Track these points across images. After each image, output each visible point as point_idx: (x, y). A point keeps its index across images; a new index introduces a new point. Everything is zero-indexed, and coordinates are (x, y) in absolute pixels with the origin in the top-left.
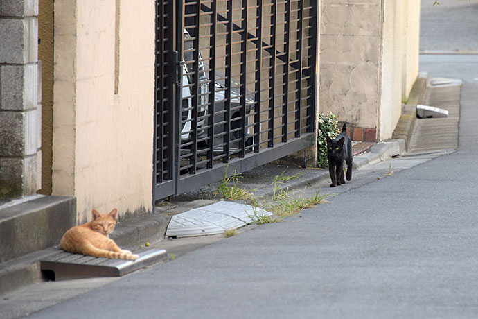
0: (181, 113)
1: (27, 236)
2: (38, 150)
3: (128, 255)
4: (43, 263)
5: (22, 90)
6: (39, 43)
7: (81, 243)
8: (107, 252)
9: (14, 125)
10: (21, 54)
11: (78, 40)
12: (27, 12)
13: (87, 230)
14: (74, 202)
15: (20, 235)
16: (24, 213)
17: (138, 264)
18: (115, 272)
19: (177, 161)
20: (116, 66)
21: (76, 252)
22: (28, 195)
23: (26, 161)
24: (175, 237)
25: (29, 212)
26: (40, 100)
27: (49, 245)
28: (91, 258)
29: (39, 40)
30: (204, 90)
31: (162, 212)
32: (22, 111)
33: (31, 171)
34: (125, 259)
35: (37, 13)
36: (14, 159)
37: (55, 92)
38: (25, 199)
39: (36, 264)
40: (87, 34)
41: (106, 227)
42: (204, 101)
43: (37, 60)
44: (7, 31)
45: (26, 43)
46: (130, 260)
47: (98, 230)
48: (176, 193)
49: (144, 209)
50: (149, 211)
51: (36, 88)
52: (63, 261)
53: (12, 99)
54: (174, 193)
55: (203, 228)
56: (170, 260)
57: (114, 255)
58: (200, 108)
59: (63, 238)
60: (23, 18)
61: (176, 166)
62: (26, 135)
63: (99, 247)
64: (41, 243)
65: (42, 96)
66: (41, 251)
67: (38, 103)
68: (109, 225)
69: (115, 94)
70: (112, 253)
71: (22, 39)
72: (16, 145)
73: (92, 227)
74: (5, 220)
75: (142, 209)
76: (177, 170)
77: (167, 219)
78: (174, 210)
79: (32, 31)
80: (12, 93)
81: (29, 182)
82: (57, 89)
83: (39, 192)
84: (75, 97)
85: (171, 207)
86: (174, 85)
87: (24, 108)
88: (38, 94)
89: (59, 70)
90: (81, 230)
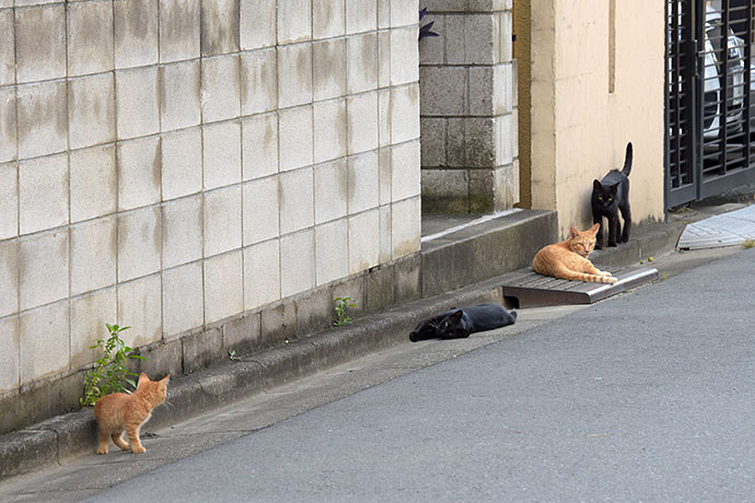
0: (703, 109)
1: (491, 258)
2: (514, 159)
3: (605, 278)
4: (505, 288)
5: (491, 93)
6: (513, 40)
7: (553, 265)
8: (582, 274)
9: (483, 133)
10: (489, 53)
11: (557, 35)
12: (496, 6)
13: (562, 249)
14: (554, 216)
15: (480, 257)
16: (486, 233)
17: (618, 287)
18: (584, 299)
19: (698, 162)
20: (610, 61)
21: (548, 275)
22: (502, 210)
23: (498, 173)
24: (687, 249)
25: (492, 231)
26: (516, 104)
27: (521, 266)
28: (562, 281)
29: (514, 38)
30: (738, 81)
31: (678, 220)
32: (492, 117)
33: (506, 183)
34: (602, 283)
35: (510, 7)
36: (485, 171)
37: (532, 94)
38: (498, 215)
39: (496, 290)
40: (570, 27)
41: (587, 246)
42: (738, 93)
43: (510, 59)
44: (475, 29)
45: (495, 41)
46: (607, 283)
47: (577, 250)
48: (698, 197)
49: (653, 218)
50: (660, 220)
51: (510, 91)
52: (530, 286)
53: (481, 103)
54: (695, 198)
55: (720, 239)
56: (662, 280)
57: (589, 278)
58: (732, 101)
59: (535, 259)
60: (492, 13)
61: (698, 167)
62: (497, 144)
63: (573, 269)
64: (511, 264)
65: (519, 98)
66: (509, 274)
67: (513, 107)
68: (590, 244)
69: (610, 92)
70: (587, 275)
71: (491, 37)
72: (486, 155)
73: (569, 247)
74: (458, 242)
75: (651, 219)
76: (698, 172)
77: (679, 229)
78: (692, 218)
79: (504, 27)
80: (481, 97)
81: (503, 196)
82: (535, 90)
83: (516, 206)
84: (554, 98)
85: (691, 213)
86: (693, 78)
87: (494, 114)
88: (513, 97)
89: (537, 69)
90: (555, 249)
